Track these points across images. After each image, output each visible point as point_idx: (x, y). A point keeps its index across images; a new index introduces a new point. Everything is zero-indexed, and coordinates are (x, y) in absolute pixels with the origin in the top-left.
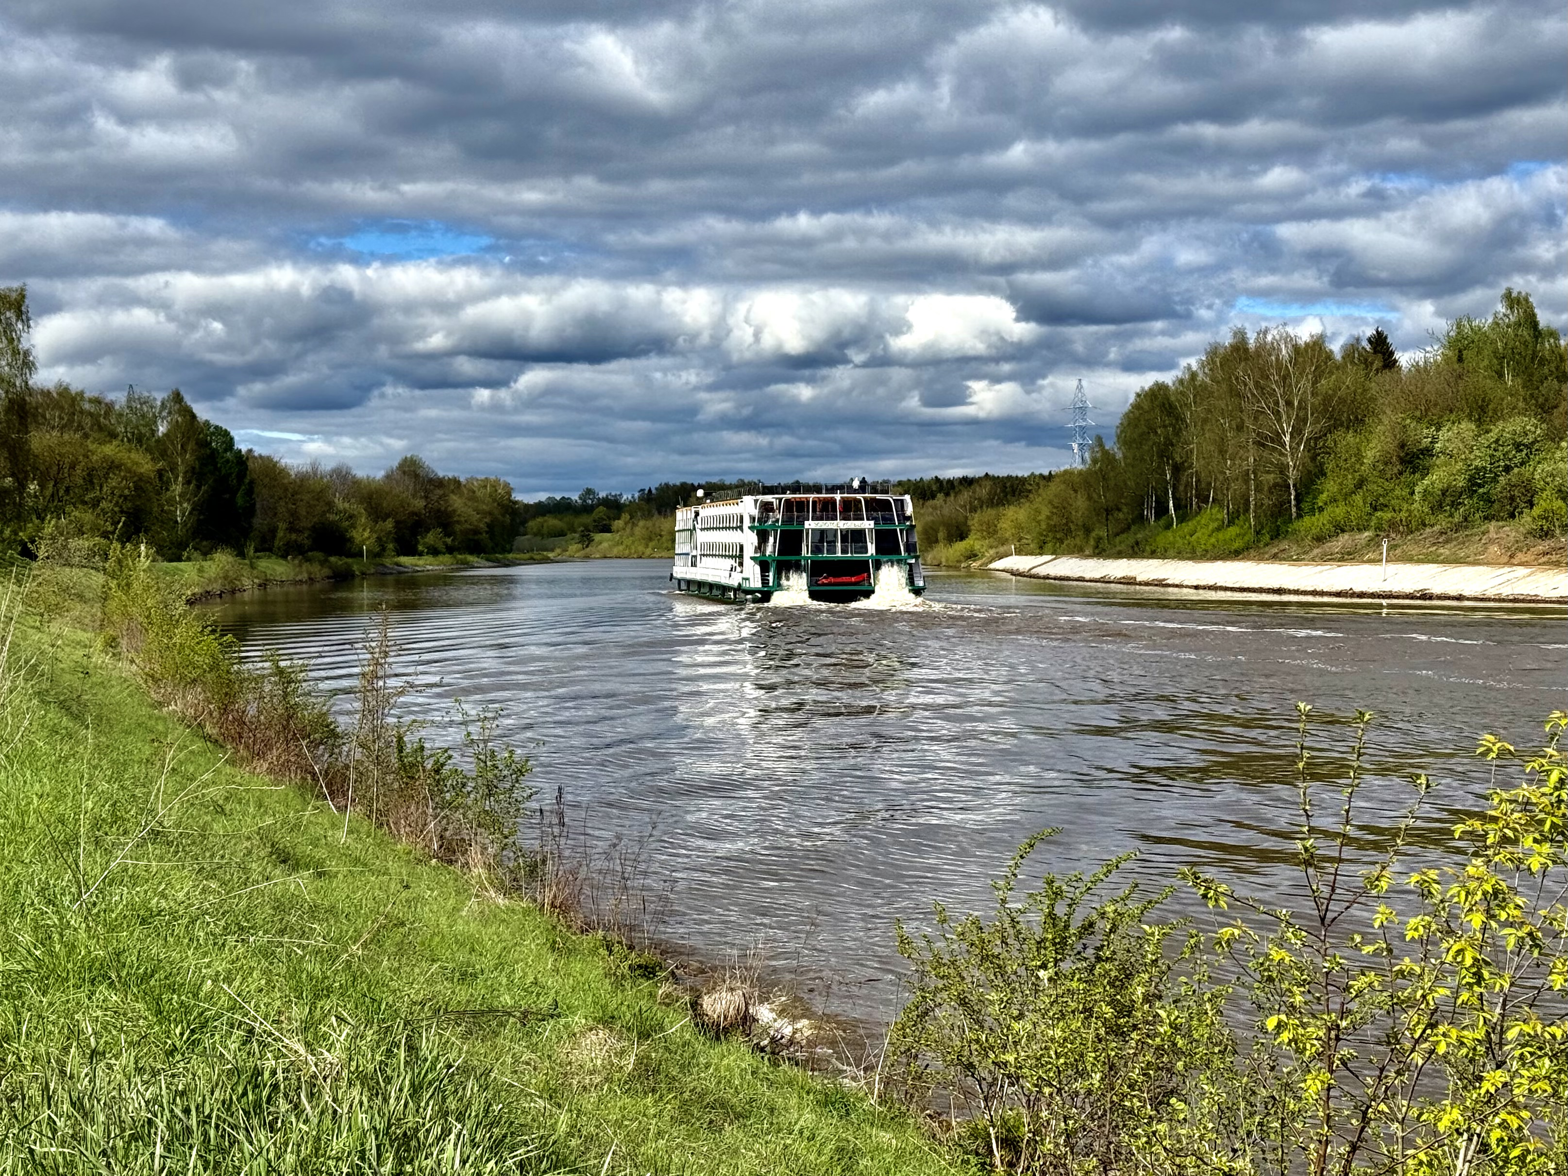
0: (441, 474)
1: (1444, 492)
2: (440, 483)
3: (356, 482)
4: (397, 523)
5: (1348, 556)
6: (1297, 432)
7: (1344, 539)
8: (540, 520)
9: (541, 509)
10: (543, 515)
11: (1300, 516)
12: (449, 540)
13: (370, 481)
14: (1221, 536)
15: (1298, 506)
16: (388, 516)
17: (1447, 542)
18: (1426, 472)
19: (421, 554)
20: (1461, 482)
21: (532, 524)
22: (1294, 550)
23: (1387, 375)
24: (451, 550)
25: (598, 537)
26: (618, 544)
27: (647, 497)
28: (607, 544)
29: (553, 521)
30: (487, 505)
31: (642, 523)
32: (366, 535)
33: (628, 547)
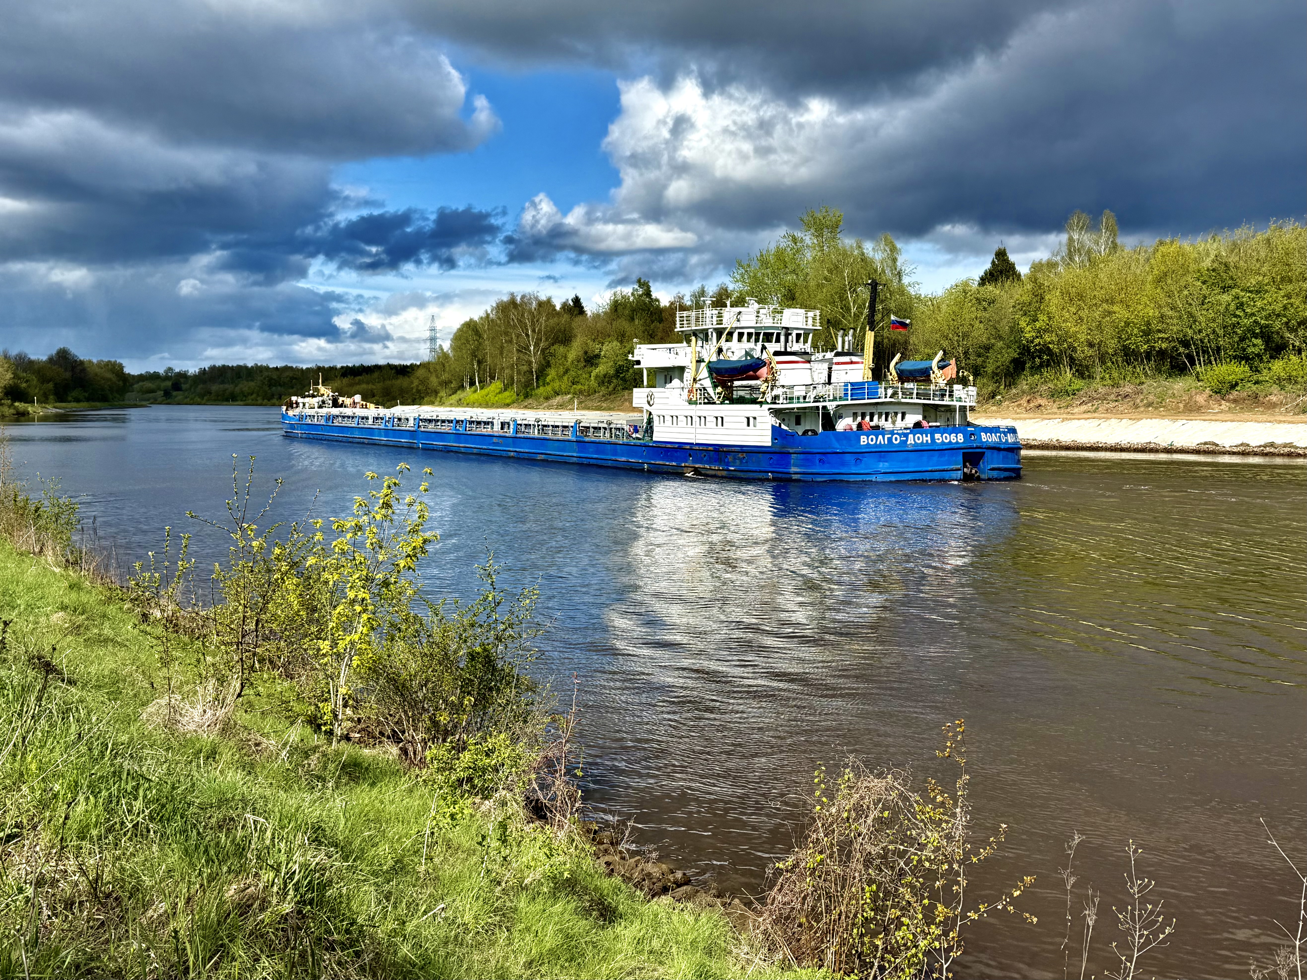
0: (82, 359)
1: (605, 376)
2: (82, 363)
3: (31, 362)
4: (56, 384)
5: (561, 406)
6: (537, 345)
7: (558, 399)
8: (141, 384)
9: (141, 378)
10: (143, 381)
11: (538, 387)
12: (86, 395)
13: (38, 362)
14: (500, 396)
15: (537, 382)
16: (48, 382)
17: (606, 400)
18: (597, 365)
19: (70, 402)
20: (612, 372)
21: (135, 386)
22: (535, 403)
23: (580, 318)
24: (88, 400)
25: (175, 393)
26: (186, 398)
27: (203, 372)
28: (180, 397)
29: (148, 385)
30: (109, 375)
31: (201, 386)
32: (37, 391)
33: (192, 399)
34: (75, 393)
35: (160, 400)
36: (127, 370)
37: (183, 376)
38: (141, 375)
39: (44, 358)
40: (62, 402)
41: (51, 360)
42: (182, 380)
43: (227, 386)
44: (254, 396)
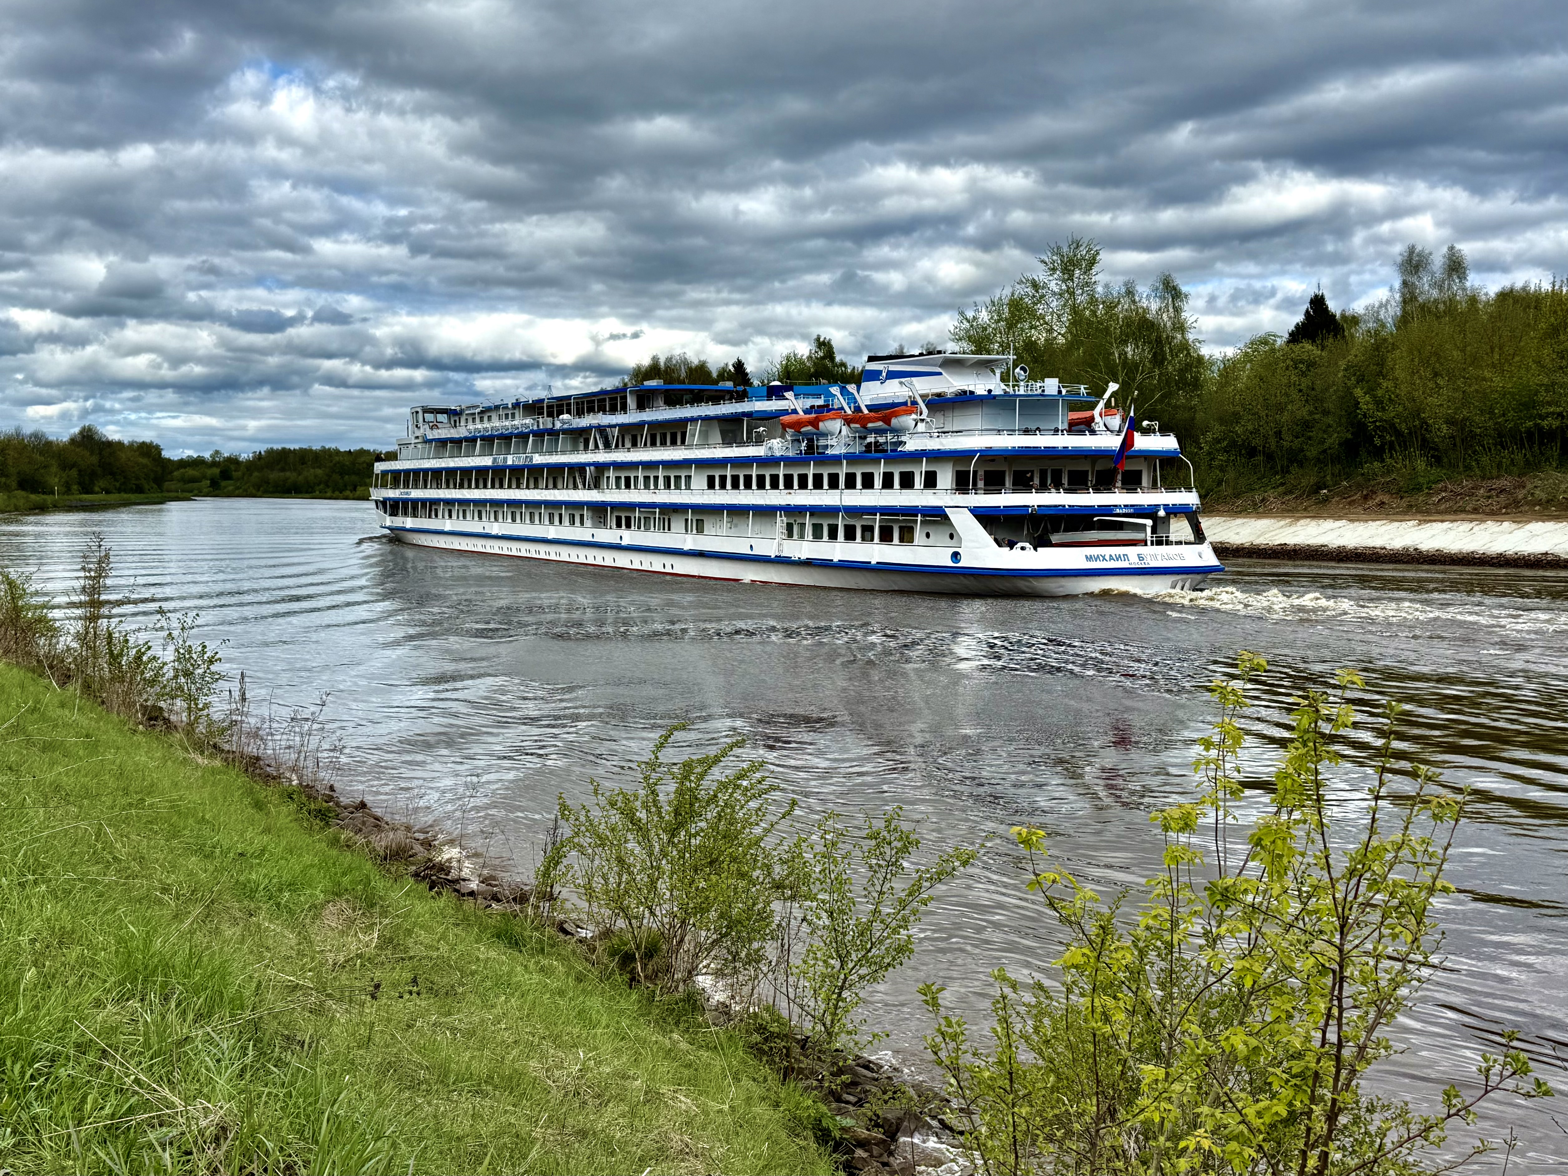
0: (110, 438)
2: (110, 444)
3: (49, 444)
4: (80, 471)
8: (182, 470)
9: (183, 464)
10: (185, 467)
12: (118, 485)
13: (58, 443)
16: (72, 467)
19: (97, 493)
21: (176, 473)
24: (119, 491)
25: (224, 483)
26: (238, 488)
27: (259, 457)
28: (231, 488)
29: (191, 472)
30: (144, 461)
31: (256, 474)
32: (57, 480)
33: (246, 490)
34: (101, 483)
35: (205, 490)
36: (166, 454)
37: (233, 461)
38: (181, 461)
39: (65, 439)
40: (87, 493)
41: (73, 441)
42: (233, 467)
43: (288, 474)
44: (322, 486)
